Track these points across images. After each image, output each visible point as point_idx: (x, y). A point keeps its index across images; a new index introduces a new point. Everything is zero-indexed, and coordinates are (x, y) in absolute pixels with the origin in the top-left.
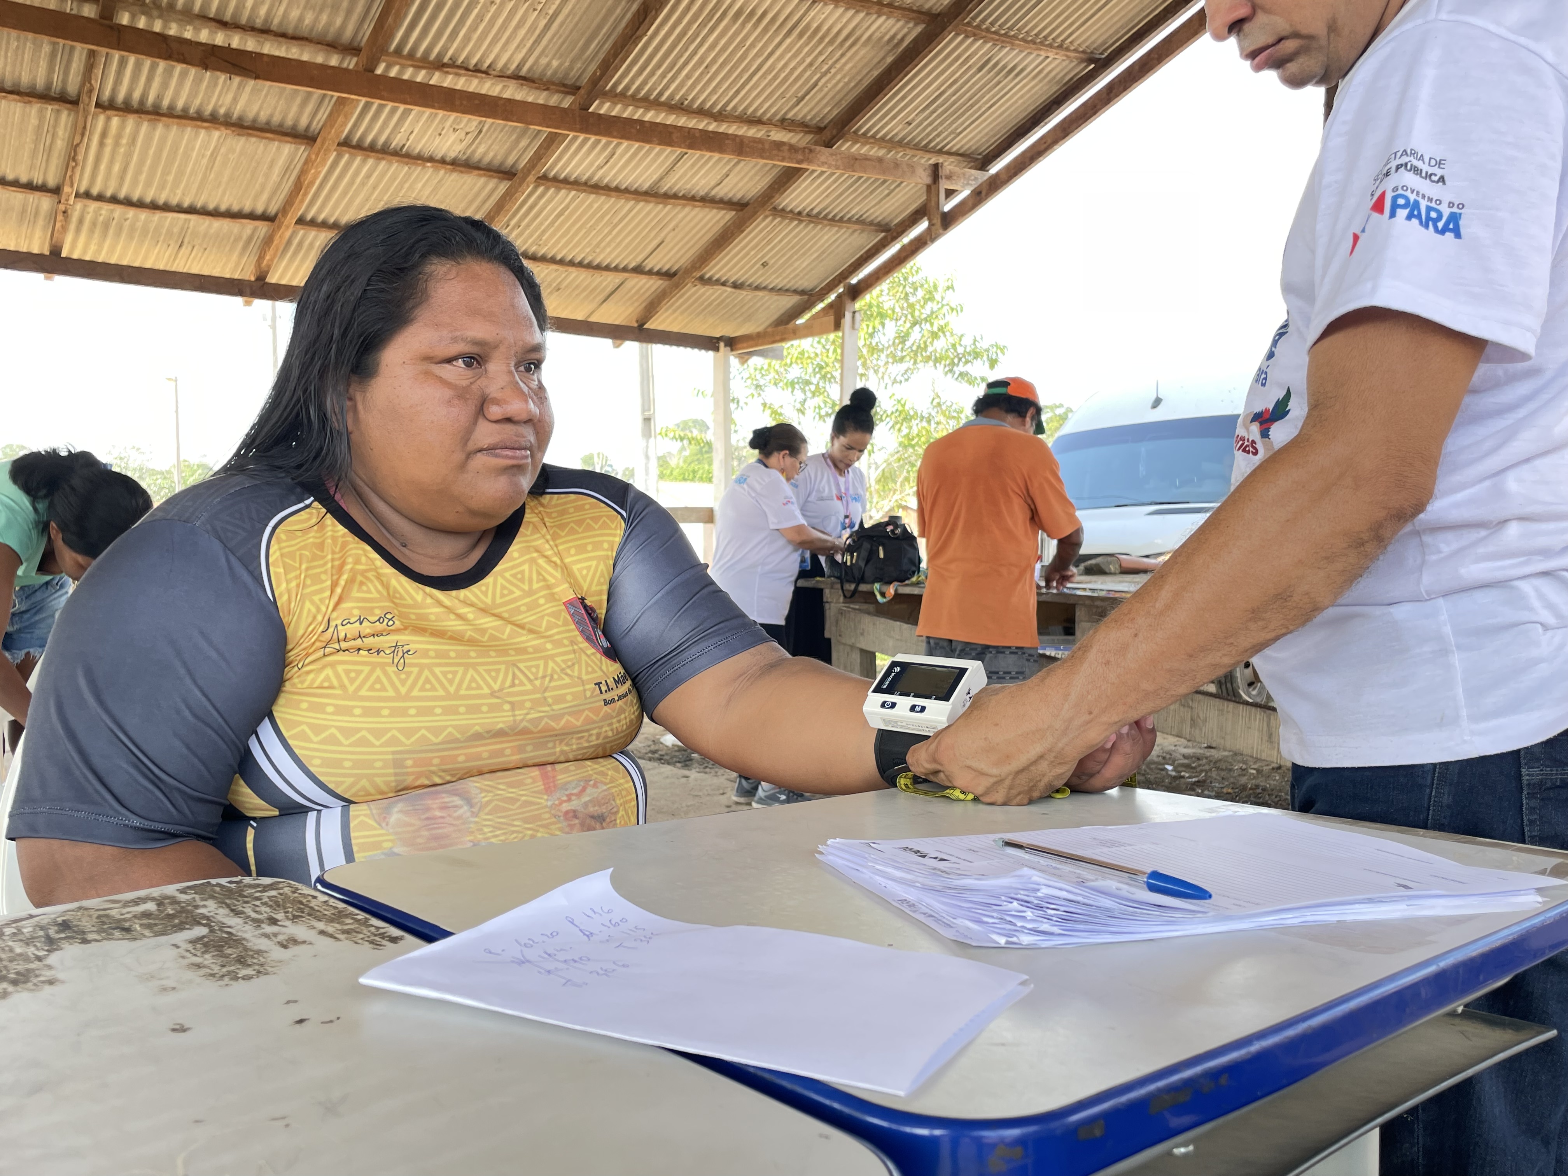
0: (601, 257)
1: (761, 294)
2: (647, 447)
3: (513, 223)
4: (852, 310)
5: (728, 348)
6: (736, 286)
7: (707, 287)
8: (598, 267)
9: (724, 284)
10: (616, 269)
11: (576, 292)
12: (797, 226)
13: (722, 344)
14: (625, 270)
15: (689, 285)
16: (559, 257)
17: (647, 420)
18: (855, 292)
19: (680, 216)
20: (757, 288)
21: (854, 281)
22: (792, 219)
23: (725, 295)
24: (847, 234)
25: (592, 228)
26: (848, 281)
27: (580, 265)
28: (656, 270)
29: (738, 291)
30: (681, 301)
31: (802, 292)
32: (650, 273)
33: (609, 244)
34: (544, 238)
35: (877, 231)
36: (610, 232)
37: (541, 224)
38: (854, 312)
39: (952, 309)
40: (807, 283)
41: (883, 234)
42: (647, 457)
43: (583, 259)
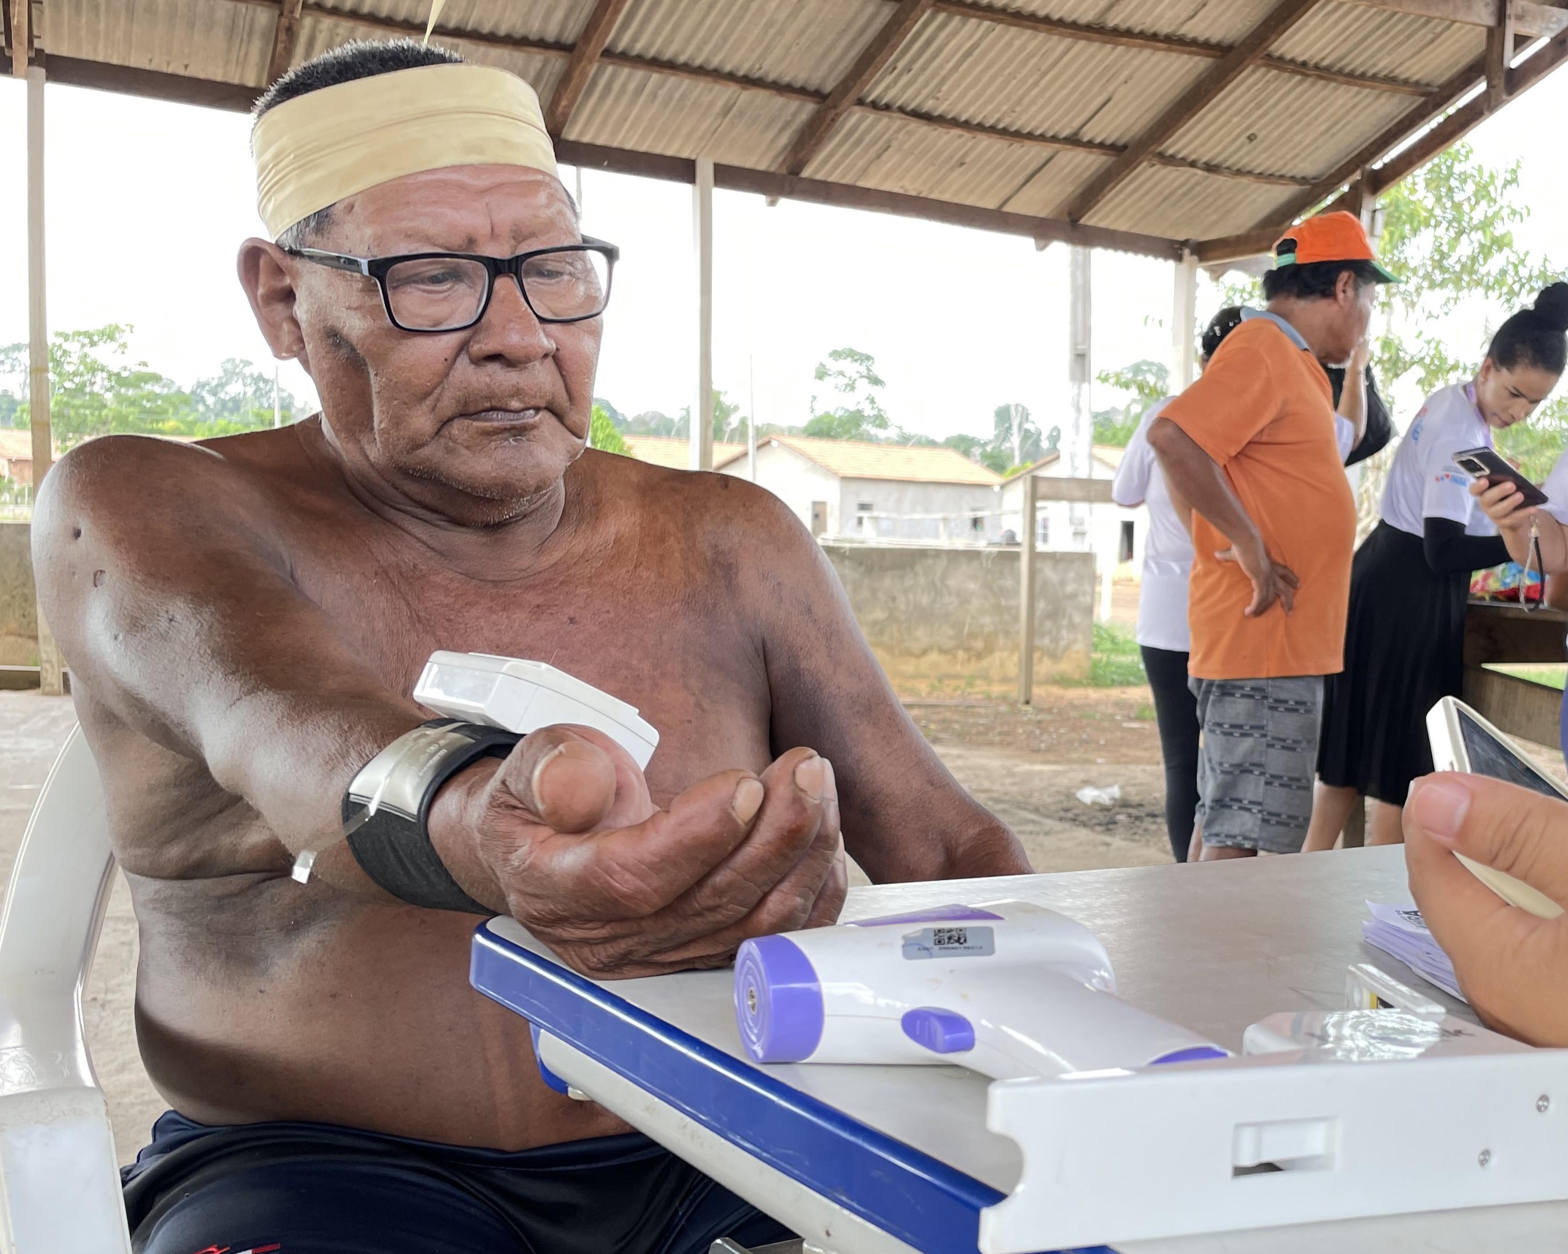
0: (1021, 122)
1: (1244, 180)
2: (1079, 395)
3: (901, 65)
4: (1371, 208)
5: (1196, 258)
6: (1211, 168)
7: (1169, 168)
8: (1018, 135)
9: (1193, 164)
10: (1042, 138)
11: (988, 168)
12: (1300, 83)
13: (1186, 252)
14: (1054, 139)
15: (1144, 164)
16: (963, 118)
17: (1081, 357)
18: (1378, 182)
19: (1135, 63)
20: (1239, 172)
21: (1377, 165)
22: (1294, 72)
23: (1193, 180)
24: (1371, 98)
25: (1012, 76)
26: (1368, 166)
27: (993, 130)
28: (1098, 140)
29: (1212, 176)
30: (1132, 187)
31: (1303, 180)
32: (1090, 145)
33: (1033, 102)
34: (944, 88)
35: (1413, 94)
36: (1036, 84)
37: (941, 67)
38: (1374, 211)
39: (1514, 212)
40: (1311, 166)
41: (1422, 99)
42: (1078, 410)
43: (999, 120)
